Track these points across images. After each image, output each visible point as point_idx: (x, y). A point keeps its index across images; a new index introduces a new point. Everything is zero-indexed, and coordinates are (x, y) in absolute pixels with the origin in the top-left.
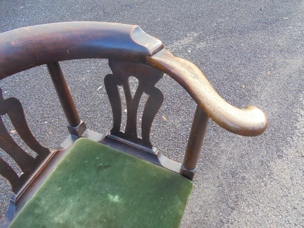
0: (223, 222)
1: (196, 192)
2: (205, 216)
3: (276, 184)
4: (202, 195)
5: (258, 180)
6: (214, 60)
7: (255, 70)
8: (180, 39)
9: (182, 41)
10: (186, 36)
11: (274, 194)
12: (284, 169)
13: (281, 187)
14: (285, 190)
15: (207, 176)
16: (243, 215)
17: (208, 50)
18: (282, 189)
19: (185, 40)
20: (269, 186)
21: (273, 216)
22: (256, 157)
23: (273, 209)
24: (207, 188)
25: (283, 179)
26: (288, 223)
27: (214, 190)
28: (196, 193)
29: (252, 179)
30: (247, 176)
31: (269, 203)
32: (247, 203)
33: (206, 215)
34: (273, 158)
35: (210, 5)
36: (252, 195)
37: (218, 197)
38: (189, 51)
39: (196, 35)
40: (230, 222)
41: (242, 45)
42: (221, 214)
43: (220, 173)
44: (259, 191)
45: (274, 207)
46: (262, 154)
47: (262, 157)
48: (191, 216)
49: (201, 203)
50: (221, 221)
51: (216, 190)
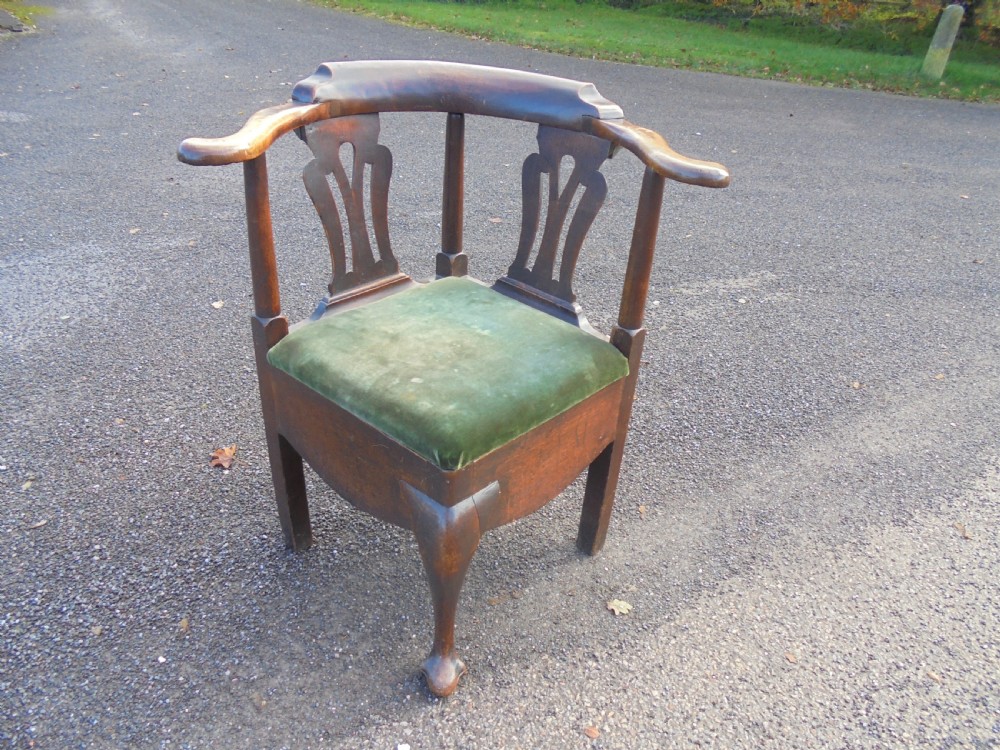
0: (701, 585)
1: (658, 522)
2: (660, 564)
3: (867, 564)
4: (668, 530)
5: (820, 545)
6: (798, 327)
7: (901, 365)
8: (728, 278)
9: (731, 282)
10: (744, 274)
11: (851, 577)
12: (900, 546)
13: (878, 571)
14: (886, 578)
16: (756, 587)
17: (791, 309)
18: (877, 575)
19: (739, 280)
20: (844, 562)
21: (832, 612)
22: (834, 506)
23: (836, 600)
24: (685, 523)
25: (888, 560)
26: (866, 631)
27: (701, 531)
28: (657, 524)
29: (805, 538)
30: (793, 529)
31: (831, 587)
32: (775, 572)
33: (665, 564)
34: (878, 519)
35: (836, 232)
36: (794, 563)
37: (706, 544)
38: (742, 301)
39: (770, 276)
40: (718, 591)
41: (888, 315)
42: (701, 571)
43: (729, 507)
44: (814, 561)
45: (842, 597)
46: (852, 505)
47: (851, 511)
48: (628, 555)
49: (659, 542)
50: (697, 582)
51: (707, 531)
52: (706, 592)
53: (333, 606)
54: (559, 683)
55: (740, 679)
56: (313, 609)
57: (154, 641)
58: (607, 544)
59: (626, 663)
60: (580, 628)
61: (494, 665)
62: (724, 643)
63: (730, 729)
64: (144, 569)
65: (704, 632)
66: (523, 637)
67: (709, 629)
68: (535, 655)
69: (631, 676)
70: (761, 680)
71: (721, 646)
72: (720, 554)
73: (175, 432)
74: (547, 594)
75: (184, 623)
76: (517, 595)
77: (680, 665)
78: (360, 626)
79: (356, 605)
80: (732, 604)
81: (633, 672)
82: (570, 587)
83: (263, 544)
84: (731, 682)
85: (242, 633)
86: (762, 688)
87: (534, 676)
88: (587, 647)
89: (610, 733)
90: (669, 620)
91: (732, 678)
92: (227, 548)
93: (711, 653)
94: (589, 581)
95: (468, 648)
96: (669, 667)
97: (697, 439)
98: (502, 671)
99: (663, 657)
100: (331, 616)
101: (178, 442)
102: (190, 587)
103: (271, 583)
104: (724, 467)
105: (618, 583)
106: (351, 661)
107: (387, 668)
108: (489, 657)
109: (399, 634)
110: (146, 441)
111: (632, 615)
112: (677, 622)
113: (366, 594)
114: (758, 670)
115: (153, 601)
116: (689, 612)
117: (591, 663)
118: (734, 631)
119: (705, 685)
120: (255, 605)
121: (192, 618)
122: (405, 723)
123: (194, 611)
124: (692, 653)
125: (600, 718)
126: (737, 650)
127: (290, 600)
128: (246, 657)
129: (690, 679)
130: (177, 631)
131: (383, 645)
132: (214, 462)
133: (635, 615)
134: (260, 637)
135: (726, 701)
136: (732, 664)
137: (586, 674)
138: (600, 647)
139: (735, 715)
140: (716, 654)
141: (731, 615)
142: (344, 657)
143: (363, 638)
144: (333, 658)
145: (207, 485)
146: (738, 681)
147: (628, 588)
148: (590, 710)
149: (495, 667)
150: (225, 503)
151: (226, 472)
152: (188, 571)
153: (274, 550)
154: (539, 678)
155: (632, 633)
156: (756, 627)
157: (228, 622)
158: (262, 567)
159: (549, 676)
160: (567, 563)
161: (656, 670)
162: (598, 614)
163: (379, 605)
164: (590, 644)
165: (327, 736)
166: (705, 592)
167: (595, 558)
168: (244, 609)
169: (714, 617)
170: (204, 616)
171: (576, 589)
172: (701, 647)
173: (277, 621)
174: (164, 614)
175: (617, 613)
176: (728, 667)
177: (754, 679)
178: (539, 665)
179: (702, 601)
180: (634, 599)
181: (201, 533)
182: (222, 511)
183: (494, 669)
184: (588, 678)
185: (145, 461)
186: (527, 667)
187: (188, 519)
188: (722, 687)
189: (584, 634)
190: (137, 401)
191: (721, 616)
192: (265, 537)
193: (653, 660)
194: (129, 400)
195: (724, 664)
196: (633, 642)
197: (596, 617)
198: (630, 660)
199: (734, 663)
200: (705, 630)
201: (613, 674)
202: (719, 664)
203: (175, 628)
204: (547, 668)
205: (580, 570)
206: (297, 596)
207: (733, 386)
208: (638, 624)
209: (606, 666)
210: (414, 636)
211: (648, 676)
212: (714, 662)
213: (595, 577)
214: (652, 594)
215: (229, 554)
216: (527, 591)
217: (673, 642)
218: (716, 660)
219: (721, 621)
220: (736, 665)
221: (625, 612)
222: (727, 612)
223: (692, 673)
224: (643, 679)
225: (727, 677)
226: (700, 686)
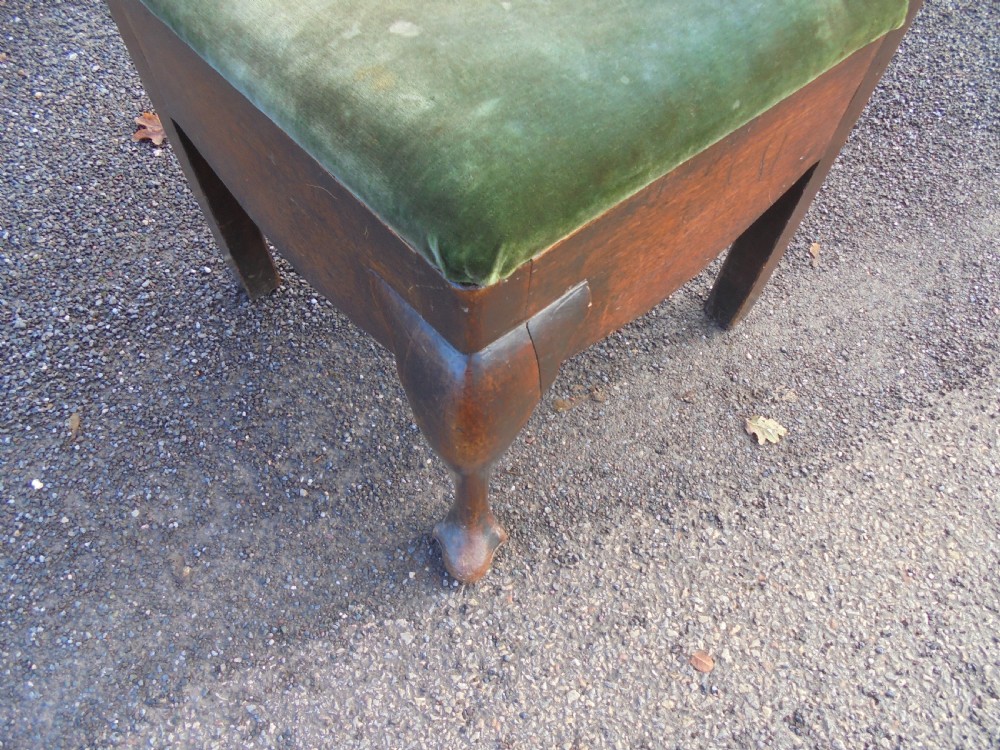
0: (900, 398)
1: (838, 274)
2: (837, 352)
4: (854, 291)
15: (898, 247)
24: (882, 280)
27: (908, 297)
28: (836, 278)
33: (844, 353)
37: (915, 321)
40: (928, 411)
42: (902, 371)
43: (956, 257)
48: (785, 332)
49: (839, 311)
50: (894, 392)
51: (918, 298)
52: (909, 410)
53: (303, 399)
54: (656, 563)
55: (953, 582)
56: (273, 403)
57: (28, 451)
58: (754, 311)
59: (767, 535)
60: (697, 463)
61: (553, 524)
62: (932, 511)
63: (929, 676)
64: (20, 322)
65: (898, 485)
66: (604, 475)
67: (908, 482)
68: (621, 510)
69: (774, 560)
70: (988, 584)
71: (926, 515)
72: (937, 341)
73: (84, 78)
74: (649, 396)
75: (72, 422)
76: (599, 396)
77: (855, 547)
78: (344, 439)
79: (341, 399)
80: (949, 438)
81: (776, 552)
82: (687, 386)
83: (203, 283)
84: (938, 585)
85: (161, 443)
86: (988, 600)
87: (617, 549)
88: (708, 500)
89: (731, 665)
90: (843, 459)
91: (939, 579)
92: (147, 290)
93: (907, 527)
94: (719, 377)
95: (513, 488)
96: (836, 548)
97: (913, 124)
98: (565, 538)
99: (828, 528)
100: (300, 418)
101: (87, 98)
102: (87, 358)
103: (211, 354)
104: (955, 181)
105: (766, 384)
106: (325, 503)
107: (381, 519)
108: (547, 509)
109: (405, 457)
110: (38, 94)
111: (784, 445)
112: (857, 464)
113: (358, 380)
114: (983, 568)
115: (29, 381)
116: (876, 447)
117: (711, 531)
118: (950, 490)
119: (893, 586)
120: (182, 393)
121: (86, 412)
122: (403, 622)
123: (91, 401)
124: (877, 526)
125: (718, 636)
126: (951, 527)
127: (237, 387)
128: (163, 487)
129: (870, 573)
130: (63, 434)
131: (379, 475)
132: (141, 134)
133: (790, 447)
134: (188, 451)
135: (926, 620)
136: (941, 551)
137: (702, 551)
138: (728, 503)
139: (939, 648)
140: (916, 530)
141: (945, 458)
142: (316, 495)
143: (347, 462)
144: (297, 496)
145: (127, 174)
146: (948, 585)
147: (781, 395)
148: (703, 619)
149: (555, 529)
150: (152, 207)
151: (157, 152)
152: (85, 329)
153: (219, 296)
154: (624, 551)
155: (781, 478)
156: (986, 484)
157: (140, 423)
158: (198, 325)
159: (641, 551)
160: (685, 340)
161: (815, 552)
162: (729, 439)
163: (377, 401)
164: (713, 495)
165: (280, 636)
166: (906, 411)
167: (732, 334)
168: (167, 400)
169: (918, 460)
170: (104, 411)
171: (696, 390)
172: (893, 515)
173: (215, 424)
174: (44, 405)
175: (761, 441)
176: (935, 556)
177: (976, 583)
178: (625, 529)
179: (901, 428)
180: (790, 416)
181: (111, 261)
182: (145, 222)
183: (552, 531)
184: (705, 559)
185: (35, 130)
186: (607, 532)
187: (92, 235)
188: (921, 594)
189: (703, 475)
190: (31, 23)
191: (929, 458)
192: (208, 270)
193: (812, 532)
194: (18, 19)
195: (928, 549)
196: (781, 496)
197: (726, 446)
198: (774, 529)
199: (946, 549)
200: (901, 482)
201: (745, 553)
202: (920, 549)
203: (60, 429)
204: (637, 535)
205: (707, 354)
206: (250, 379)
207: (980, 30)
208: (793, 464)
209: (735, 538)
210: (429, 461)
211: (801, 562)
212: (913, 546)
213: (730, 371)
214: (820, 408)
215: (149, 300)
216: (617, 388)
217: (847, 501)
218: (916, 543)
219: (930, 469)
220: (948, 554)
221: (774, 439)
222: (940, 452)
223: (873, 562)
224: (792, 568)
225: (931, 576)
226: (886, 588)
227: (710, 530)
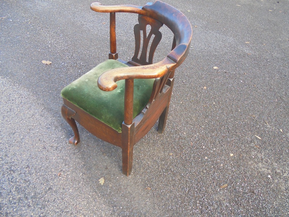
4: (140, 198)
27: (142, 210)
40: (113, 213)
42: (121, 208)
50: (116, 206)
51: (143, 212)
52: (112, 209)
54: (75, 166)
59: (81, 183)
60: (93, 171)
62: (89, 212)
63: (57, 210)
65: (94, 206)
66: (89, 157)
67: (95, 208)
68: (83, 160)
69: (77, 184)
71: (88, 211)
74: (105, 162)
76: (104, 154)
77: (80, 198)
81: (78, 185)
82: (109, 167)
87: (77, 161)
89: (59, 178)
90: (99, 196)
91: (75, 213)
93: (86, 208)
94: (112, 173)
96: (80, 195)
99: (84, 193)
105: (112, 181)
112: (98, 198)
116: (102, 202)
119: (73, 205)
122: (64, 136)
124: (85, 202)
125: (63, 176)
129: (76, 200)
133: (99, 186)
135: (67, 210)
137: (77, 173)
138: (87, 176)
139: (63, 213)
146: (74, 215)
147: (110, 184)
148: (66, 174)
155: (93, 185)
159: (77, 164)
160: (119, 166)
161: (79, 191)
162: (99, 175)
164: (88, 173)
165: (61, 125)
167: (122, 174)
169: (100, 210)
171: (108, 169)
172: (88, 205)
175: (99, 180)
176: (80, 213)
178: (80, 161)
179: (107, 207)
180: (106, 185)
183: (79, 152)
186: (80, 159)
188: (72, 210)
189: (91, 172)
191: (101, 213)
193: (83, 190)
195: (81, 212)
196: (89, 185)
198: (82, 184)
200: (95, 207)
204: (79, 163)
205: (116, 170)
208: (96, 186)
209: (80, 178)
211: (77, 189)
213: (114, 174)
214: (109, 191)
216: (106, 157)
217: (90, 196)
218: (82, 209)
219: (99, 213)
220: (81, 215)
221: (100, 183)
222: (103, 215)
223: (78, 201)
224: (76, 187)
225: (76, 212)
226: (73, 203)
227: (81, 174)
